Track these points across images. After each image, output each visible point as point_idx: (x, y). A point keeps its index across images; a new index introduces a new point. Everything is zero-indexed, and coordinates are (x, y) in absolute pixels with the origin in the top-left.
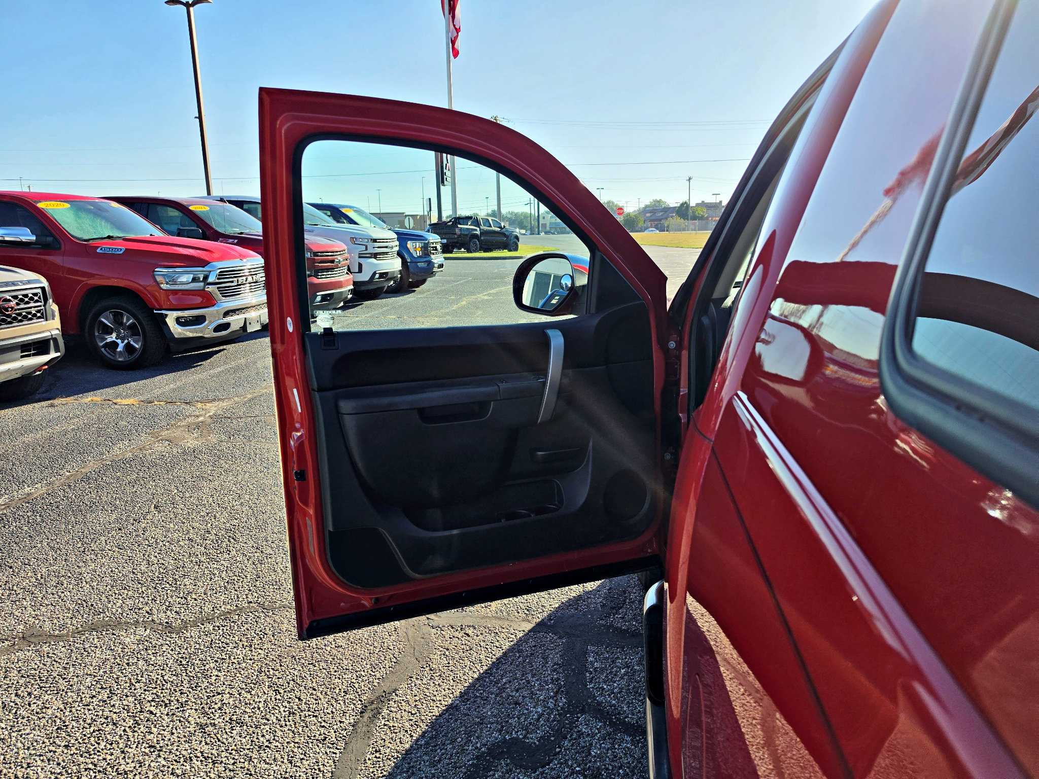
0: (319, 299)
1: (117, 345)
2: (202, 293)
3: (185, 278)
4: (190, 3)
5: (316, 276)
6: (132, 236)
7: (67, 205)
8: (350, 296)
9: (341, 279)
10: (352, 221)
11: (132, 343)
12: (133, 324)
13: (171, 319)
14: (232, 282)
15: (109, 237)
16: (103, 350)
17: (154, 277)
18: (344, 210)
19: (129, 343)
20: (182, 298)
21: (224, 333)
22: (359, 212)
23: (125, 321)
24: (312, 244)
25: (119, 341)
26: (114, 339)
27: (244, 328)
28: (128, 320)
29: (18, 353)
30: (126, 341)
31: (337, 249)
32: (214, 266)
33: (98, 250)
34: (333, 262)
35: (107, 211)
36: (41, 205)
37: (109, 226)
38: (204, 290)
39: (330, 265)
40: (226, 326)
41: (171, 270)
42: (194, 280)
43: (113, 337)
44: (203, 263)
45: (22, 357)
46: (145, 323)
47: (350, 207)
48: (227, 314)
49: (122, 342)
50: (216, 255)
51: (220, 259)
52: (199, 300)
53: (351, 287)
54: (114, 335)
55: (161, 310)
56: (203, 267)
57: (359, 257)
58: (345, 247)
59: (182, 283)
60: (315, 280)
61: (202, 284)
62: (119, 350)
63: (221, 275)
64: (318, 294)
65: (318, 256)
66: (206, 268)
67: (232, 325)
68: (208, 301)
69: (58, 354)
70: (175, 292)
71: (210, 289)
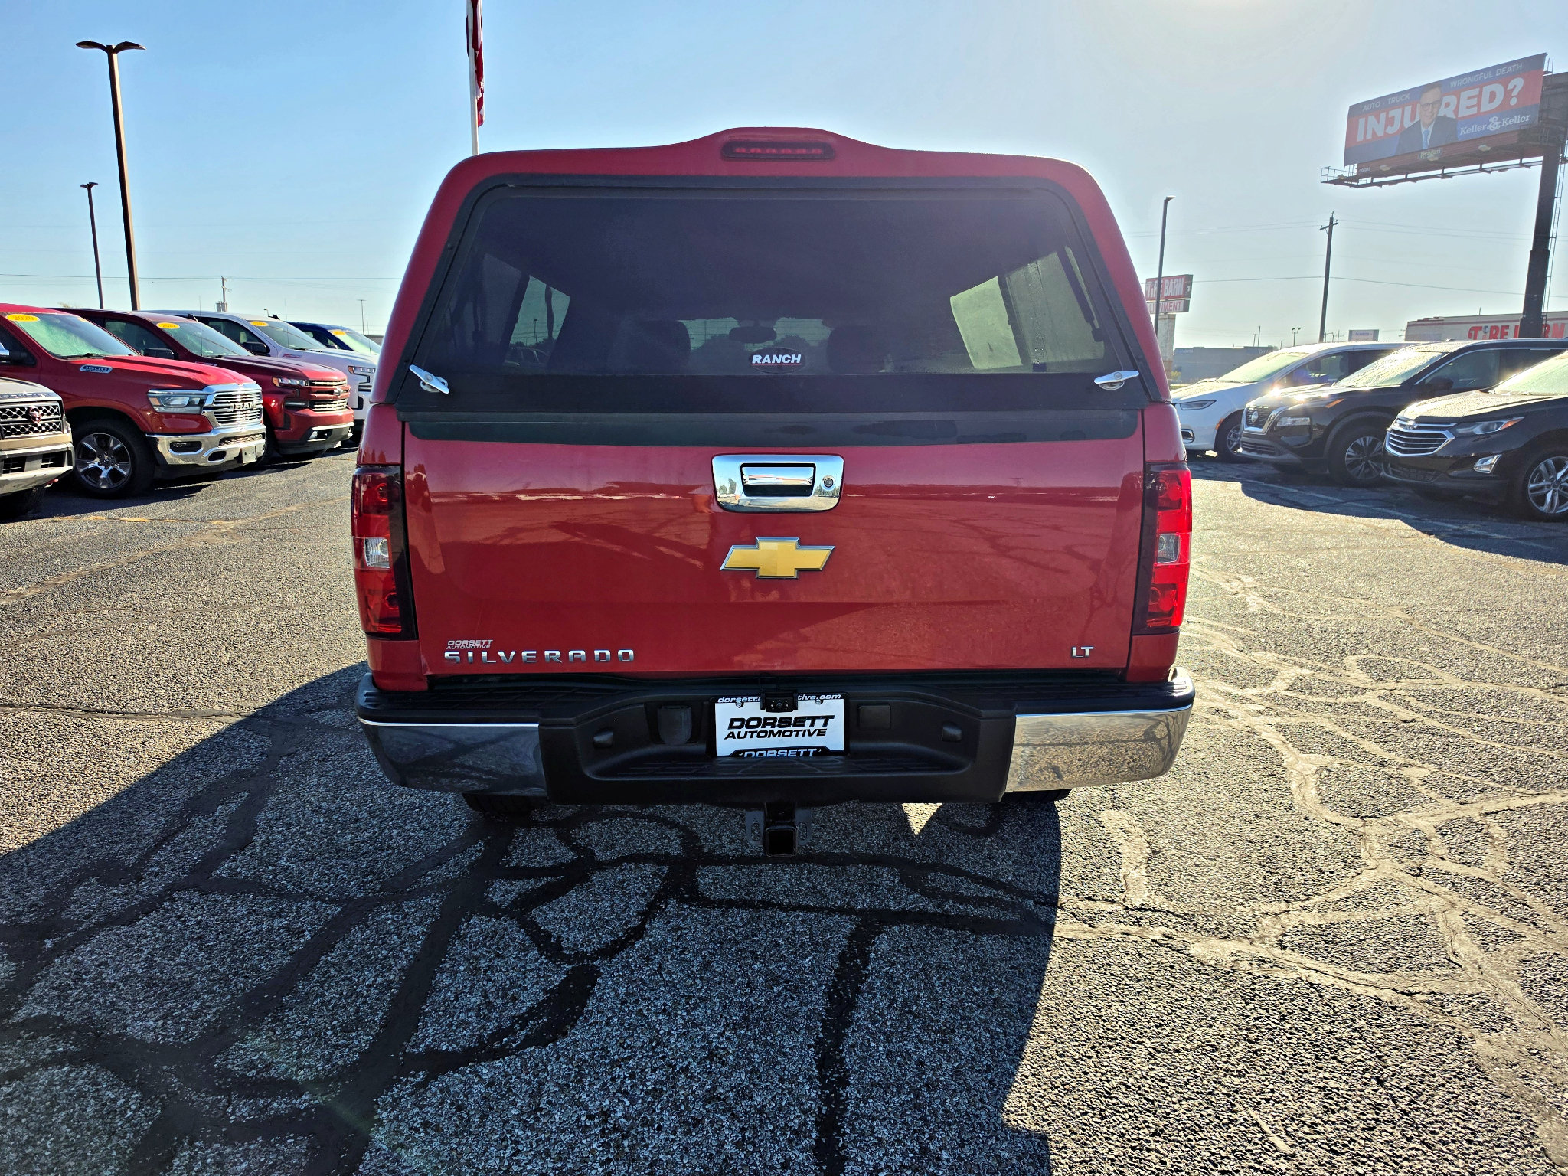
0: (315, 434)
1: (100, 471)
2: (198, 417)
3: (179, 402)
4: (114, 47)
5: (312, 408)
6: (111, 355)
7: (37, 319)
8: (350, 435)
9: (340, 413)
10: (343, 346)
11: (119, 469)
12: (121, 449)
13: (164, 444)
14: (229, 407)
15: (88, 355)
16: (83, 476)
17: (147, 398)
18: (333, 332)
19: (114, 470)
20: (174, 423)
21: (219, 461)
22: (351, 334)
23: (111, 445)
24: (306, 370)
25: (102, 467)
26: (96, 465)
27: (239, 458)
28: (115, 445)
29: (40, 463)
30: (110, 468)
31: (336, 378)
32: (211, 390)
33: (81, 369)
34: (331, 392)
35: (77, 326)
36: (10, 317)
37: (85, 344)
38: (200, 414)
39: (329, 396)
40: (222, 454)
41: (166, 392)
42: (190, 404)
43: (95, 463)
44: (201, 386)
45: (43, 466)
46: (135, 449)
47: (342, 329)
48: (222, 441)
49: (106, 469)
50: (212, 378)
51: (218, 382)
52: (196, 425)
53: (353, 424)
54: (97, 460)
55: (153, 434)
56: (200, 390)
57: (360, 390)
58: (345, 378)
59: (176, 406)
60: (310, 413)
61: (198, 408)
62: (102, 476)
63: (218, 398)
64: (314, 429)
65: (314, 385)
66: (204, 392)
67: (227, 454)
68: (205, 426)
69: (71, 468)
70: (168, 415)
71: (207, 413)
